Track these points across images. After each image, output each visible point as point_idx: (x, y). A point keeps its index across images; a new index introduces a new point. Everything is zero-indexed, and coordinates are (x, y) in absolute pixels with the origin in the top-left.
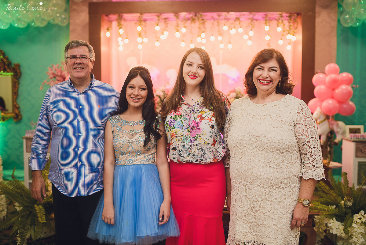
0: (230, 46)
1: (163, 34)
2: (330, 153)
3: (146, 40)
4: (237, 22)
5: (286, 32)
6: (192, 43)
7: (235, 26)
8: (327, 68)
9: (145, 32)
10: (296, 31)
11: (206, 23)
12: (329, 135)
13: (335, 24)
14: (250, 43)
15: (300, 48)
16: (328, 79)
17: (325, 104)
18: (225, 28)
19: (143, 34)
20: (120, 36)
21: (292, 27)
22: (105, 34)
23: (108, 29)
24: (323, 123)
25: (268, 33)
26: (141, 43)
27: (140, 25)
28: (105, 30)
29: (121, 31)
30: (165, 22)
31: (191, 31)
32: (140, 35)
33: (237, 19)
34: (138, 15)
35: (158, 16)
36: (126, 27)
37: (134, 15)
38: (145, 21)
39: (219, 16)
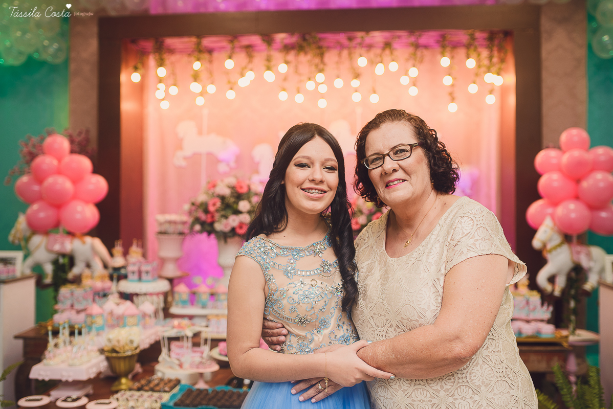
1: (242, 75)
2: (575, 312)
3: (211, 89)
4: (387, 52)
5: (483, 69)
6: (299, 92)
7: (382, 58)
8: (564, 137)
9: (211, 73)
10: (503, 66)
11: (326, 55)
12: (573, 275)
13: (582, 53)
14: (414, 91)
15: (512, 100)
16: (565, 158)
17: (560, 211)
18: (362, 62)
19: (203, 76)
20: (161, 82)
21: (495, 60)
22: (130, 78)
23: (136, 69)
24: (559, 250)
25: (449, 71)
26: (201, 94)
27: (198, 60)
28: (131, 69)
29: (162, 72)
30: (247, 53)
31: (296, 71)
32: (196, 77)
33: (387, 45)
34: (194, 40)
35: (231, 41)
36: (172, 63)
37: (186, 40)
38: (210, 51)
39: (350, 39)
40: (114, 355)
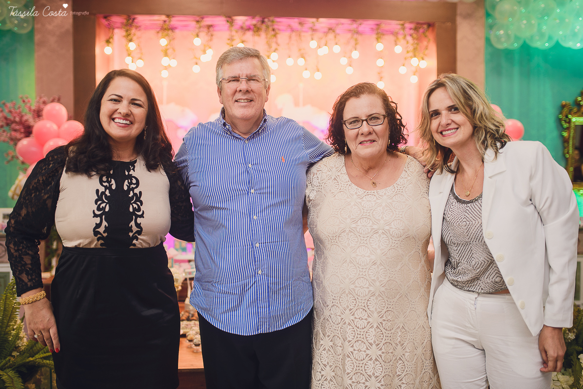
0: (318, 76)
1: (204, 52)
3: (174, 63)
4: (331, 36)
5: (411, 54)
7: (326, 42)
9: (174, 50)
10: (427, 52)
11: (279, 36)
13: (481, 43)
14: (349, 70)
18: (313, 44)
19: (169, 52)
20: (130, 54)
22: (103, 50)
23: (108, 42)
26: (166, 68)
27: (164, 37)
28: (104, 43)
29: (132, 46)
30: (208, 32)
32: (165, 52)
33: (331, 30)
34: (164, 18)
35: (198, 22)
36: (139, 38)
37: (156, 18)
38: (174, 29)
39: (301, 24)
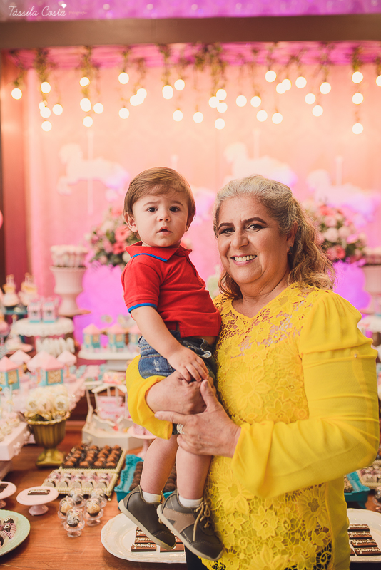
0: (277, 118)
1: (135, 93)
3: (99, 108)
4: (294, 66)
6: (197, 111)
7: (288, 73)
9: (98, 90)
11: (228, 70)
14: (318, 111)
18: (271, 76)
19: (92, 92)
20: (44, 99)
22: (10, 94)
23: (16, 83)
25: (360, 88)
26: (89, 114)
27: (86, 75)
28: (11, 84)
29: (46, 87)
30: (139, 67)
31: (195, 87)
32: (86, 93)
33: (294, 58)
34: (83, 50)
35: (125, 54)
36: (56, 79)
37: (73, 50)
38: (97, 66)
39: (255, 51)
40: (39, 423)
